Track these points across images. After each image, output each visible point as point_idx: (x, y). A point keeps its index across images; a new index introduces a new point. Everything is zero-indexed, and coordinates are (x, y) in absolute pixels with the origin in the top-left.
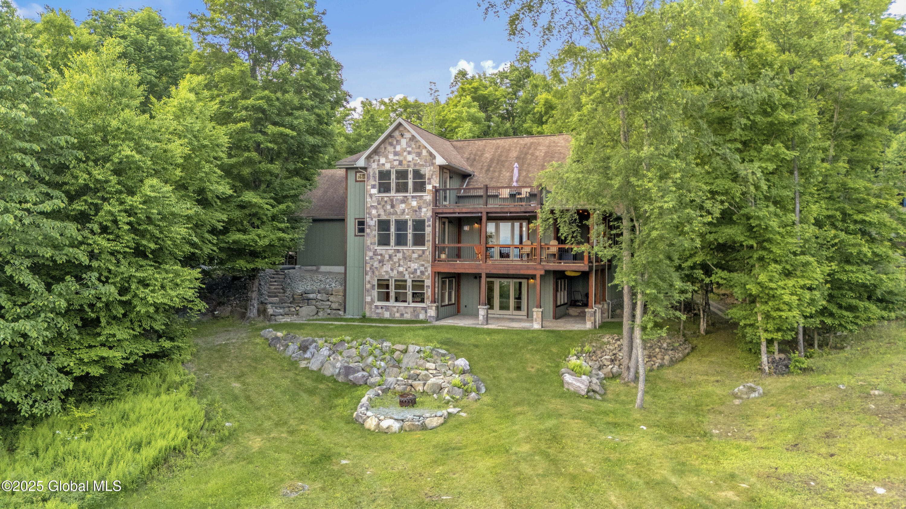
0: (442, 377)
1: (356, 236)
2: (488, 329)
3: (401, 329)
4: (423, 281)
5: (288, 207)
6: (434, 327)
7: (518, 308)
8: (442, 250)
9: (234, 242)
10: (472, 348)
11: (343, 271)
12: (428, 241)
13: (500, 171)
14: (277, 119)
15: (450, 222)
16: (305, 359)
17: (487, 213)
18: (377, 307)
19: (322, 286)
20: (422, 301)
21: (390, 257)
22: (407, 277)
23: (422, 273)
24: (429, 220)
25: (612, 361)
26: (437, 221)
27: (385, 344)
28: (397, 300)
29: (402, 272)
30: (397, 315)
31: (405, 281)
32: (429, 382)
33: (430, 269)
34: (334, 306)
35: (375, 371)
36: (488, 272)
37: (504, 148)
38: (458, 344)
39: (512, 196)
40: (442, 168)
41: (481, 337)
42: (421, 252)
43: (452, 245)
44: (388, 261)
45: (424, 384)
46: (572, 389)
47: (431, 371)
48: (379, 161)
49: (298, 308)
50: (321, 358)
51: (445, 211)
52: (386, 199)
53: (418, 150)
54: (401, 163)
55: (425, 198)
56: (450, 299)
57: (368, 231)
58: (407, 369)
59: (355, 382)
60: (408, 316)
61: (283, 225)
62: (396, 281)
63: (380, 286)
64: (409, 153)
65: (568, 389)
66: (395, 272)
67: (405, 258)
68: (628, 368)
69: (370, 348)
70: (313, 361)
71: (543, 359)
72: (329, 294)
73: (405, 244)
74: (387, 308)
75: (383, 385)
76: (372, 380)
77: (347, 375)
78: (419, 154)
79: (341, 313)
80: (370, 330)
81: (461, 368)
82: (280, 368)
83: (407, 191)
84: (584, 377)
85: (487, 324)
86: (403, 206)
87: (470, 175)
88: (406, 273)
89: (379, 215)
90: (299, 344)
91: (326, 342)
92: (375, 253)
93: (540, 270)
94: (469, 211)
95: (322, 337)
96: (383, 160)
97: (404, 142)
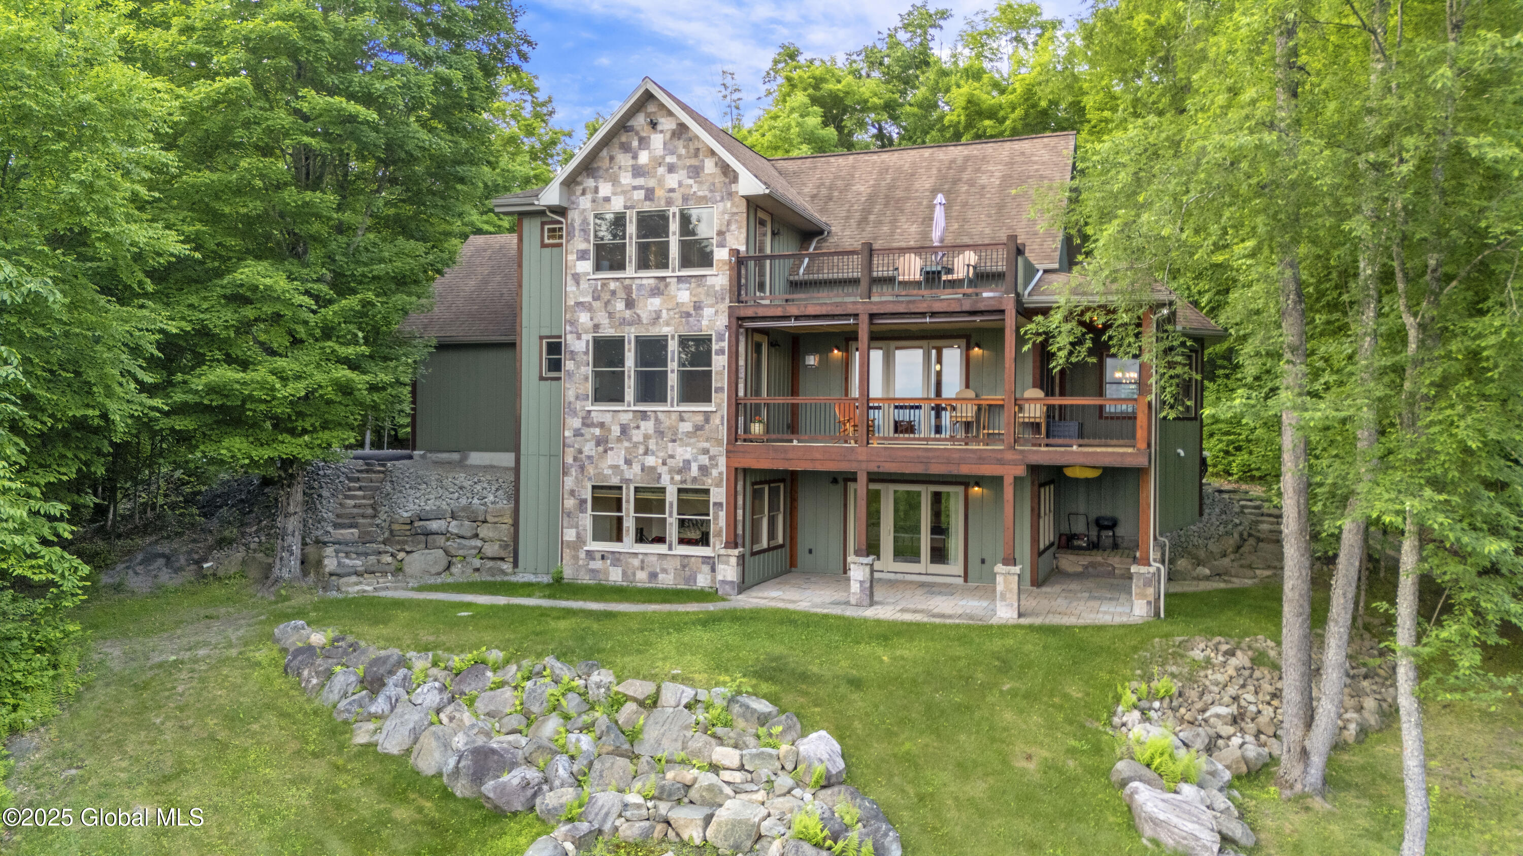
0: (761, 796)
1: (542, 378)
2: (878, 622)
3: (647, 621)
4: (707, 492)
5: (366, 304)
6: (737, 617)
7: (939, 554)
8: (753, 413)
9: (212, 389)
10: (843, 689)
11: (512, 464)
12: (719, 390)
13: (894, 222)
14: (331, 80)
15: (772, 344)
16: (371, 717)
17: (872, 316)
18: (590, 555)
19: (464, 501)
20: (704, 540)
21: (624, 430)
22: (665, 481)
23: (703, 469)
24: (720, 338)
25: (1235, 720)
26: (742, 340)
27: (595, 677)
28: (641, 538)
29: (653, 469)
30: (642, 576)
31: (663, 490)
32: (722, 814)
33: (722, 461)
34: (491, 550)
35: (562, 768)
36: (873, 468)
37: (899, 170)
38: (804, 677)
39: (932, 278)
40: (753, 204)
41: (864, 649)
42: (700, 419)
43: (780, 400)
44: (619, 440)
45: (708, 820)
46: (1168, 841)
47: (726, 775)
48: (596, 190)
49: (401, 555)
50: (413, 717)
51: (761, 312)
52: (613, 285)
53: (694, 162)
54: (650, 194)
55: (710, 281)
56: (772, 535)
57: (569, 365)
58: (659, 764)
59: (500, 803)
60: (667, 580)
61: (350, 351)
62: (637, 489)
63: (598, 502)
64: (671, 169)
65: (1156, 842)
66: (636, 468)
67: (660, 433)
68: (1304, 753)
69: (553, 690)
70: (389, 724)
71: (1052, 726)
72: (479, 520)
73: (662, 398)
74: (616, 558)
75: (580, 818)
76: (549, 799)
77: (478, 777)
78: (696, 172)
79: (507, 566)
80: (563, 624)
81: (819, 769)
82: (294, 746)
83: (665, 266)
84: (1188, 790)
85: (872, 603)
86: (655, 303)
87: (821, 232)
88: (663, 470)
89: (596, 327)
90: (361, 671)
91: (435, 664)
92: (587, 422)
93: (1015, 463)
94: (823, 310)
95: (425, 648)
96: (605, 189)
97: (657, 141)
